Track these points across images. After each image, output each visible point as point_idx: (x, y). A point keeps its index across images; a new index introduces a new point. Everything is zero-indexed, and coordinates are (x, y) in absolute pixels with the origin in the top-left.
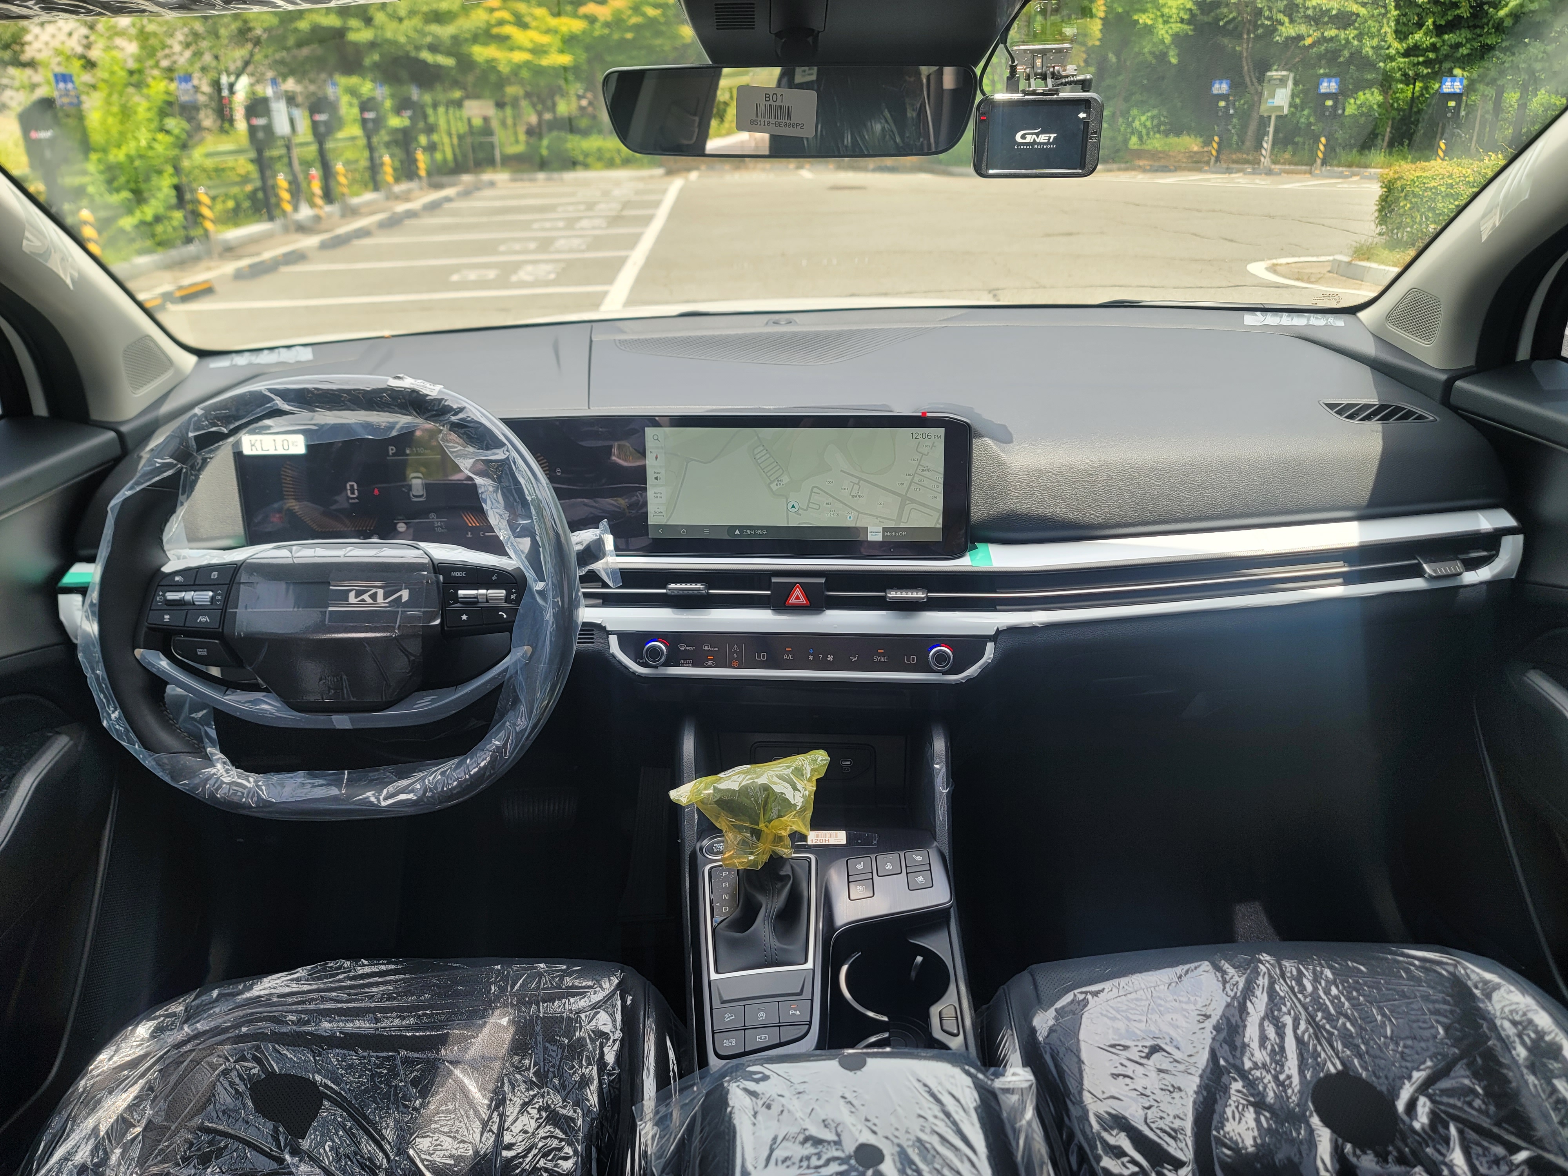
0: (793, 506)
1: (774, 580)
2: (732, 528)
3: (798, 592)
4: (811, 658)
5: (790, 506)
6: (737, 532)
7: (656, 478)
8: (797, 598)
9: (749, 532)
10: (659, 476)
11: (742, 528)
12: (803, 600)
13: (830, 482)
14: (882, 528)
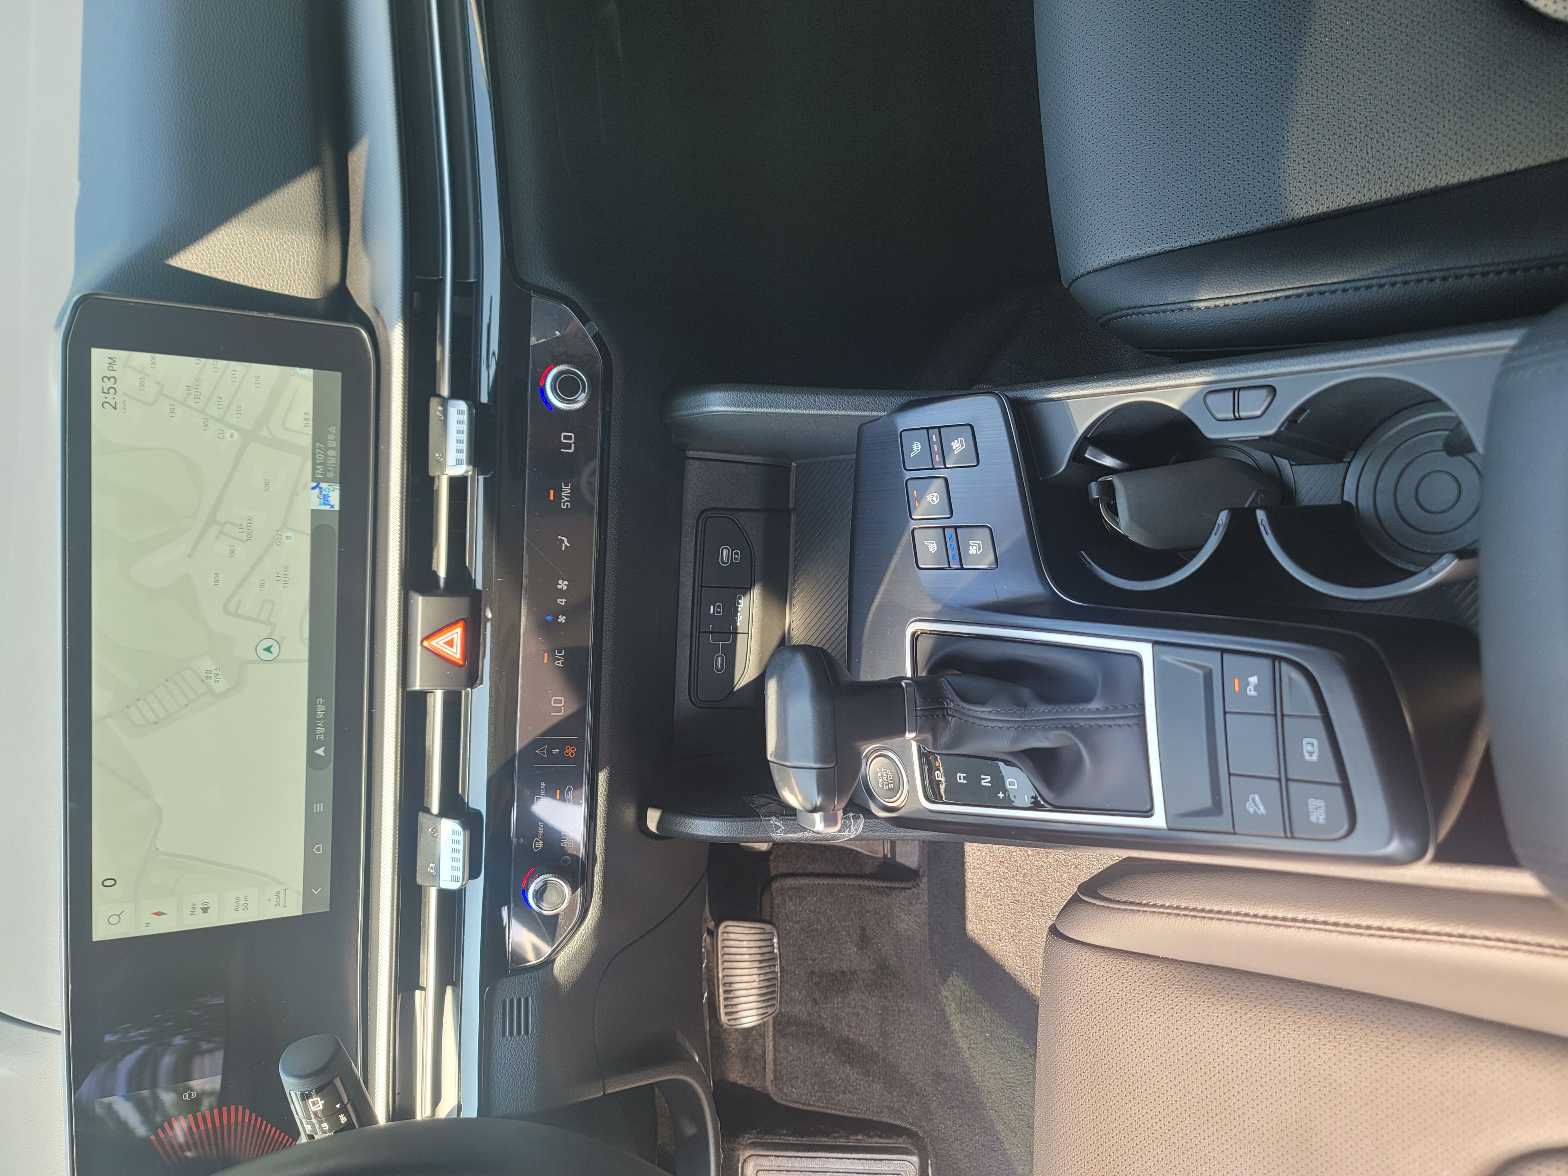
0: (268, 649)
3: (438, 643)
4: (562, 619)
5: (266, 656)
6: (320, 752)
7: (205, 910)
8: (450, 643)
9: (320, 730)
10: (199, 906)
11: (312, 743)
12: (457, 634)
13: (216, 580)
14: (314, 484)
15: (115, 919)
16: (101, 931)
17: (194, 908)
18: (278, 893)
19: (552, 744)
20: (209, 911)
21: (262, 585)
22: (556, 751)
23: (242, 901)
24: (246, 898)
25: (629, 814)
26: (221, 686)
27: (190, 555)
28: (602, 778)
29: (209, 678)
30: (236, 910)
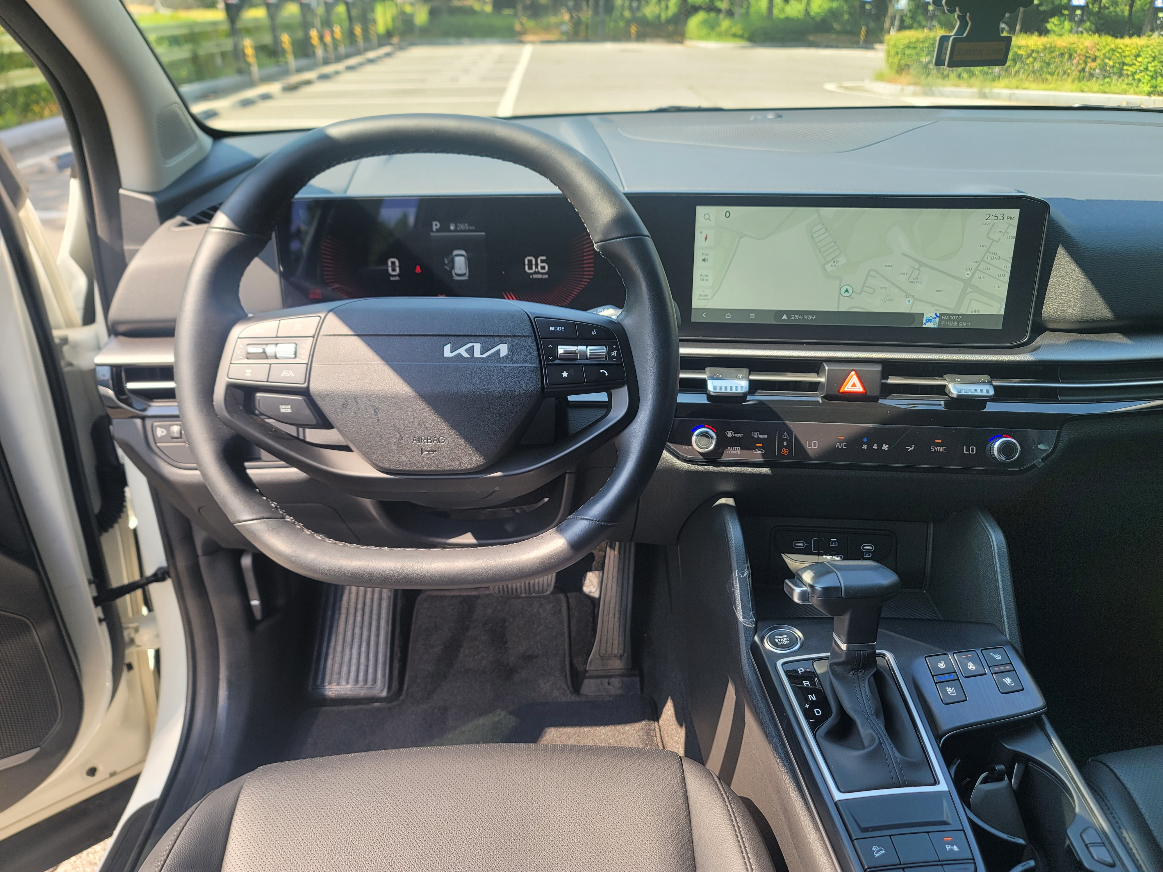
13: (888, 266)
14: (938, 315)
15: (707, 216)
16: (701, 211)
17: (706, 255)
18: (707, 296)
19: (789, 442)
20: (703, 262)
21: (883, 288)
22: (785, 444)
23: (705, 278)
24: (707, 280)
25: (728, 487)
26: (829, 268)
27: (903, 254)
28: (766, 470)
29: (834, 262)
30: (701, 275)
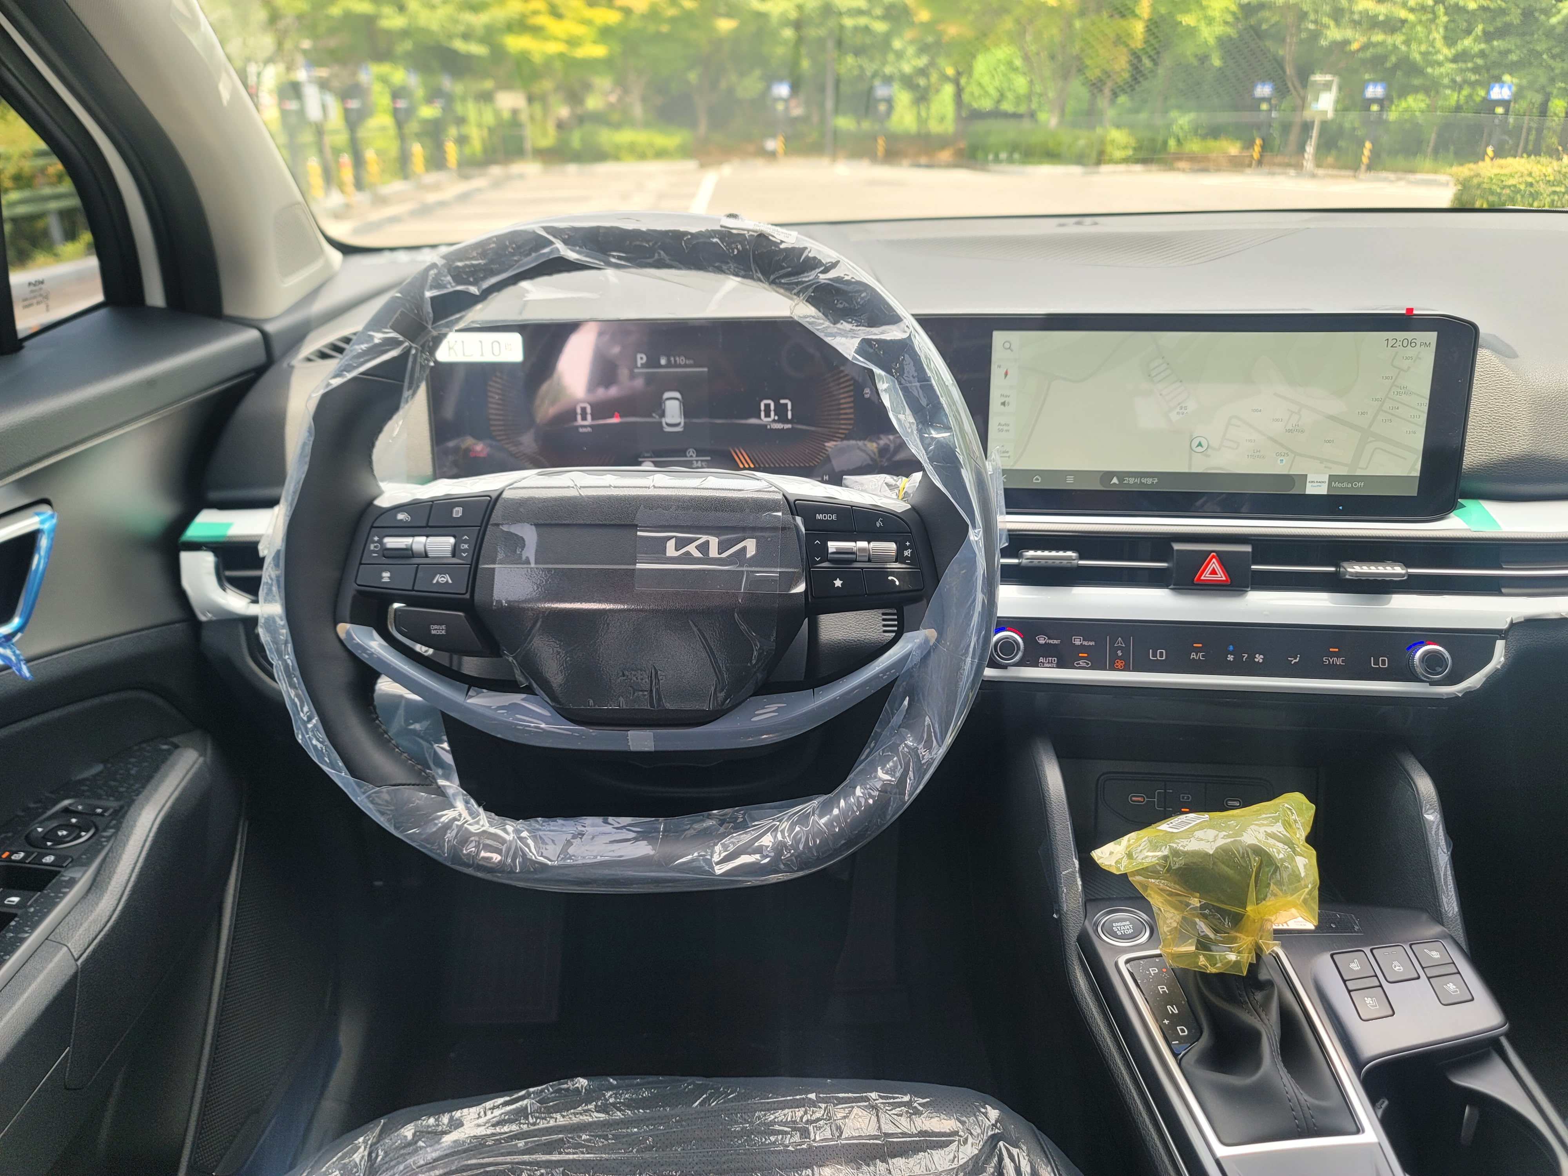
0: (1200, 445)
1: (1177, 547)
2: (1111, 474)
3: (1214, 564)
4: (1230, 658)
5: (1195, 443)
6: (1115, 480)
7: (1003, 404)
8: (1214, 572)
9: (1132, 481)
10: (1007, 400)
11: (1121, 475)
12: (1221, 576)
